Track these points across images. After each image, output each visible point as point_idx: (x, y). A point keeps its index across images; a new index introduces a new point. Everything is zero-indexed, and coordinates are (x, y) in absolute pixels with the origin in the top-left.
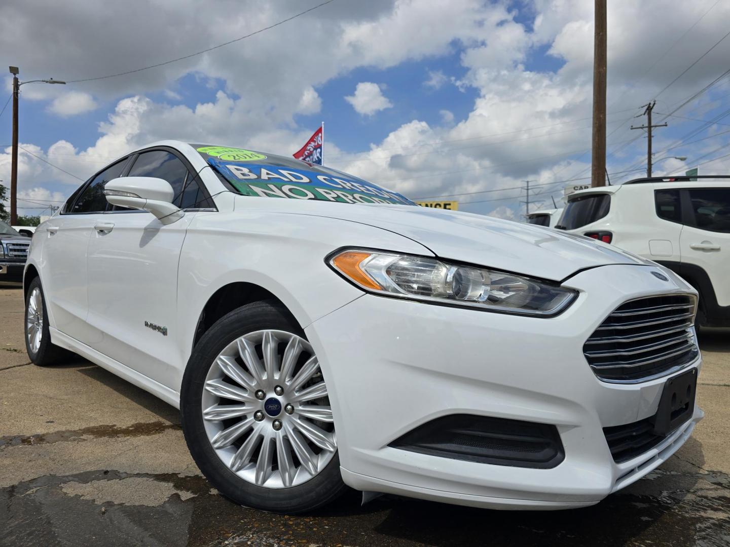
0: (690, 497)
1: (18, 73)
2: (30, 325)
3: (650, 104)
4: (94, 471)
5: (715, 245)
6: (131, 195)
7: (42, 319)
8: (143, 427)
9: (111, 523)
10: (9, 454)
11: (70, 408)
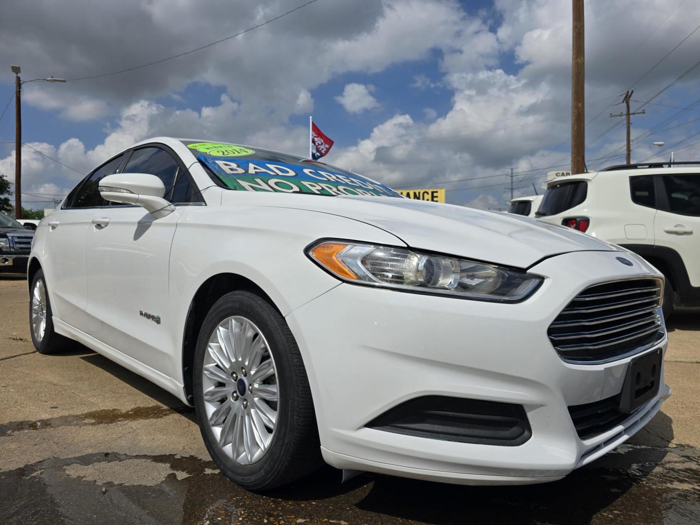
0: (658, 469)
1: (20, 72)
2: (34, 316)
3: (628, 92)
4: (96, 454)
5: (687, 229)
6: (124, 191)
7: (46, 309)
8: (142, 411)
9: (111, 502)
10: (15, 439)
11: (73, 394)
